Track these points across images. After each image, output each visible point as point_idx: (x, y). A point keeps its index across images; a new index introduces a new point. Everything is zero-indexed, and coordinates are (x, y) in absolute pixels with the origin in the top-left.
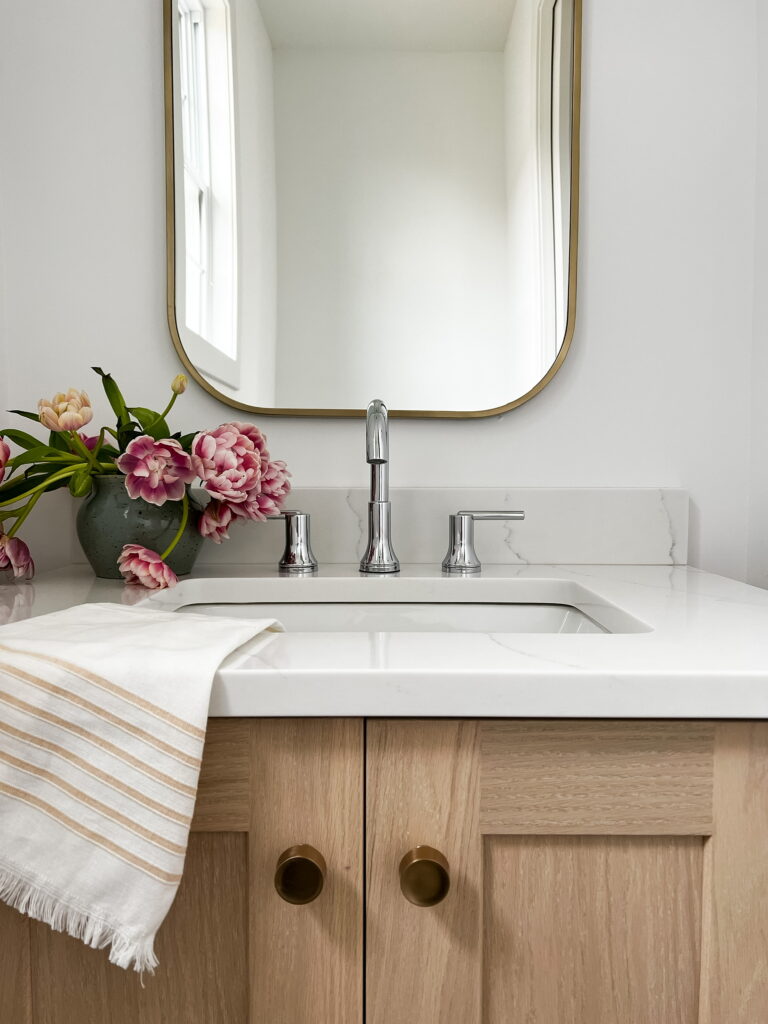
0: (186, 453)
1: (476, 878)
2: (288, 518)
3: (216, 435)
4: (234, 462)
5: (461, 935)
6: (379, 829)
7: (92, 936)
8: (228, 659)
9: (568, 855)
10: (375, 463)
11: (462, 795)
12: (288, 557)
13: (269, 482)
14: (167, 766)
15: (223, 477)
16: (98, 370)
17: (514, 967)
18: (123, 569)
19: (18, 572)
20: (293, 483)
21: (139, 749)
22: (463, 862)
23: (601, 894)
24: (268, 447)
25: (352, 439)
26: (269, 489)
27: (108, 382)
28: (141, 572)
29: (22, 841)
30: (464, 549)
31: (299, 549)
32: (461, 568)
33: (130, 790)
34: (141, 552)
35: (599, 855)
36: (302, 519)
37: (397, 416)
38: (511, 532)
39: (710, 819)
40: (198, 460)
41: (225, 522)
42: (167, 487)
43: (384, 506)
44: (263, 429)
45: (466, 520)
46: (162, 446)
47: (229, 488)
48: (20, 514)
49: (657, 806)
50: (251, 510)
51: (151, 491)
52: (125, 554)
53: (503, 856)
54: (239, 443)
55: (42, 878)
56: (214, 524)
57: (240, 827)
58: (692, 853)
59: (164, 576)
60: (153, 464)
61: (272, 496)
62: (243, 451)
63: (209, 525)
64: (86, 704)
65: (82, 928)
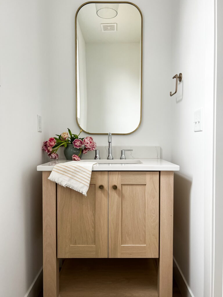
0: (82, 141)
1: (120, 189)
2: (96, 151)
3: (86, 138)
4: (89, 142)
5: (119, 195)
6: (110, 184)
7: (81, 192)
8: (93, 165)
9: (131, 187)
10: (109, 142)
11: (119, 180)
12: (96, 157)
13: (93, 145)
14: (88, 175)
15: (88, 145)
16: (68, 128)
17: (125, 199)
18: (73, 158)
19: (57, 159)
20: (97, 145)
21: (85, 173)
22: (119, 187)
23: (134, 191)
24: (93, 140)
25: (106, 138)
26: (93, 146)
27: (69, 130)
28: (76, 158)
29: (73, 183)
30: (123, 155)
31: (98, 155)
32: (123, 159)
33: (84, 178)
34: (76, 155)
35: (134, 187)
36: (98, 151)
37: (113, 134)
38: (131, 153)
39: (146, 182)
40: (84, 142)
41: (87, 151)
42: (79, 146)
43: (111, 149)
44: (93, 137)
45: (124, 151)
46: (79, 140)
47: (88, 146)
48: (56, 150)
49: (140, 181)
50: (91, 149)
51: (77, 147)
52: (73, 156)
53: (123, 187)
54: (90, 140)
55: (75, 186)
56: (85, 151)
57: (94, 183)
58: (145, 186)
59: (79, 159)
60: (78, 143)
61: (94, 147)
62: (90, 141)
63: (84, 152)
64: (79, 169)
65: (79, 191)
